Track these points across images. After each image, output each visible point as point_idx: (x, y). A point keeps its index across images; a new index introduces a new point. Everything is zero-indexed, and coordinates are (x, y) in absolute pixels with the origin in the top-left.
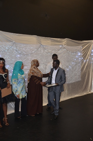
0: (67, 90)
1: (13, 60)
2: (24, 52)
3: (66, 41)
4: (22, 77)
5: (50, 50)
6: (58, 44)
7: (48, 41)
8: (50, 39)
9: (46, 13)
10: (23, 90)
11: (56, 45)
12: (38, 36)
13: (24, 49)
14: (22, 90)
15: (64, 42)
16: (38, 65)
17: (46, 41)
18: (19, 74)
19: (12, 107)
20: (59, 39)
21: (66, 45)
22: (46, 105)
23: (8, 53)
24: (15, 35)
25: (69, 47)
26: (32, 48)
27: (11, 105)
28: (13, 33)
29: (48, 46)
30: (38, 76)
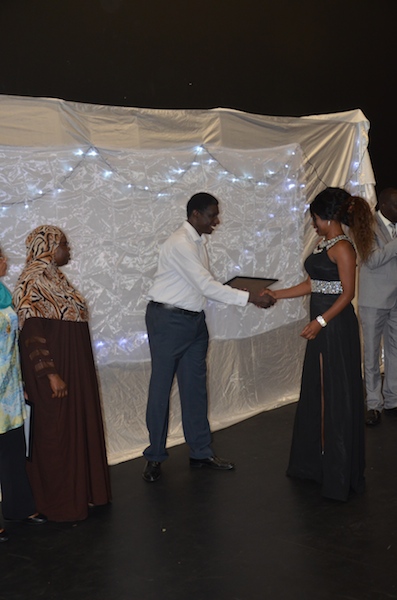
0: (237, 372)
5: (136, 174)
6: (169, 141)
7: (126, 127)
8: (133, 114)
10: (9, 387)
11: (166, 144)
12: (71, 103)
14: (3, 390)
15: (210, 129)
16: (64, 258)
17: (112, 127)
20: (180, 114)
21: (219, 143)
22: (140, 454)
25: (236, 153)
26: (39, 164)
29: (126, 154)
30: (66, 316)
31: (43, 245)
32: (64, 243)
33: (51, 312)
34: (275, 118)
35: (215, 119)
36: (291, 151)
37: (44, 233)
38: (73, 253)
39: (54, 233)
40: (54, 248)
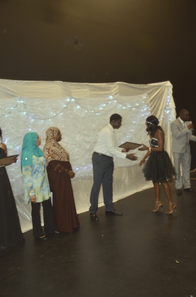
0: (127, 178)
1: (21, 130)
2: (40, 114)
3: (117, 87)
4: (39, 162)
5: (89, 107)
6: (100, 94)
7: (85, 90)
8: (87, 85)
9: (76, 38)
10: (44, 185)
11: (99, 95)
12: (65, 82)
13: (40, 109)
14: (42, 186)
15: (115, 89)
17: (80, 90)
18: (34, 157)
19: (27, 220)
20: (104, 85)
21: (118, 94)
23: (10, 119)
24: (20, 83)
25: (125, 98)
26: (54, 104)
27: (24, 216)
28: (16, 81)
29: (84, 100)
30: (62, 160)
31: (52, 134)
32: (59, 133)
33: (57, 158)
34: (138, 85)
35: (116, 86)
36: (144, 97)
37: (52, 130)
38: (62, 136)
39: (55, 130)
40: (56, 135)
